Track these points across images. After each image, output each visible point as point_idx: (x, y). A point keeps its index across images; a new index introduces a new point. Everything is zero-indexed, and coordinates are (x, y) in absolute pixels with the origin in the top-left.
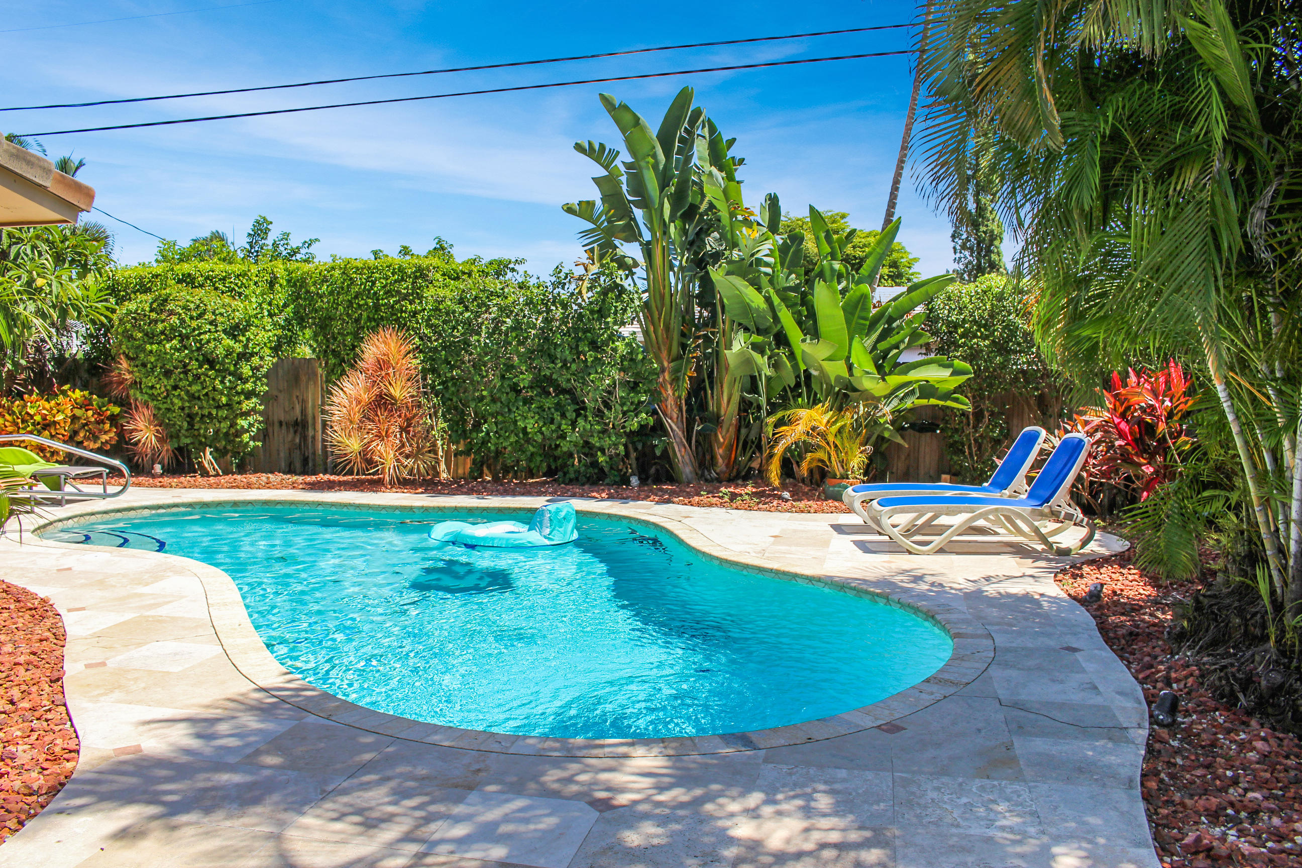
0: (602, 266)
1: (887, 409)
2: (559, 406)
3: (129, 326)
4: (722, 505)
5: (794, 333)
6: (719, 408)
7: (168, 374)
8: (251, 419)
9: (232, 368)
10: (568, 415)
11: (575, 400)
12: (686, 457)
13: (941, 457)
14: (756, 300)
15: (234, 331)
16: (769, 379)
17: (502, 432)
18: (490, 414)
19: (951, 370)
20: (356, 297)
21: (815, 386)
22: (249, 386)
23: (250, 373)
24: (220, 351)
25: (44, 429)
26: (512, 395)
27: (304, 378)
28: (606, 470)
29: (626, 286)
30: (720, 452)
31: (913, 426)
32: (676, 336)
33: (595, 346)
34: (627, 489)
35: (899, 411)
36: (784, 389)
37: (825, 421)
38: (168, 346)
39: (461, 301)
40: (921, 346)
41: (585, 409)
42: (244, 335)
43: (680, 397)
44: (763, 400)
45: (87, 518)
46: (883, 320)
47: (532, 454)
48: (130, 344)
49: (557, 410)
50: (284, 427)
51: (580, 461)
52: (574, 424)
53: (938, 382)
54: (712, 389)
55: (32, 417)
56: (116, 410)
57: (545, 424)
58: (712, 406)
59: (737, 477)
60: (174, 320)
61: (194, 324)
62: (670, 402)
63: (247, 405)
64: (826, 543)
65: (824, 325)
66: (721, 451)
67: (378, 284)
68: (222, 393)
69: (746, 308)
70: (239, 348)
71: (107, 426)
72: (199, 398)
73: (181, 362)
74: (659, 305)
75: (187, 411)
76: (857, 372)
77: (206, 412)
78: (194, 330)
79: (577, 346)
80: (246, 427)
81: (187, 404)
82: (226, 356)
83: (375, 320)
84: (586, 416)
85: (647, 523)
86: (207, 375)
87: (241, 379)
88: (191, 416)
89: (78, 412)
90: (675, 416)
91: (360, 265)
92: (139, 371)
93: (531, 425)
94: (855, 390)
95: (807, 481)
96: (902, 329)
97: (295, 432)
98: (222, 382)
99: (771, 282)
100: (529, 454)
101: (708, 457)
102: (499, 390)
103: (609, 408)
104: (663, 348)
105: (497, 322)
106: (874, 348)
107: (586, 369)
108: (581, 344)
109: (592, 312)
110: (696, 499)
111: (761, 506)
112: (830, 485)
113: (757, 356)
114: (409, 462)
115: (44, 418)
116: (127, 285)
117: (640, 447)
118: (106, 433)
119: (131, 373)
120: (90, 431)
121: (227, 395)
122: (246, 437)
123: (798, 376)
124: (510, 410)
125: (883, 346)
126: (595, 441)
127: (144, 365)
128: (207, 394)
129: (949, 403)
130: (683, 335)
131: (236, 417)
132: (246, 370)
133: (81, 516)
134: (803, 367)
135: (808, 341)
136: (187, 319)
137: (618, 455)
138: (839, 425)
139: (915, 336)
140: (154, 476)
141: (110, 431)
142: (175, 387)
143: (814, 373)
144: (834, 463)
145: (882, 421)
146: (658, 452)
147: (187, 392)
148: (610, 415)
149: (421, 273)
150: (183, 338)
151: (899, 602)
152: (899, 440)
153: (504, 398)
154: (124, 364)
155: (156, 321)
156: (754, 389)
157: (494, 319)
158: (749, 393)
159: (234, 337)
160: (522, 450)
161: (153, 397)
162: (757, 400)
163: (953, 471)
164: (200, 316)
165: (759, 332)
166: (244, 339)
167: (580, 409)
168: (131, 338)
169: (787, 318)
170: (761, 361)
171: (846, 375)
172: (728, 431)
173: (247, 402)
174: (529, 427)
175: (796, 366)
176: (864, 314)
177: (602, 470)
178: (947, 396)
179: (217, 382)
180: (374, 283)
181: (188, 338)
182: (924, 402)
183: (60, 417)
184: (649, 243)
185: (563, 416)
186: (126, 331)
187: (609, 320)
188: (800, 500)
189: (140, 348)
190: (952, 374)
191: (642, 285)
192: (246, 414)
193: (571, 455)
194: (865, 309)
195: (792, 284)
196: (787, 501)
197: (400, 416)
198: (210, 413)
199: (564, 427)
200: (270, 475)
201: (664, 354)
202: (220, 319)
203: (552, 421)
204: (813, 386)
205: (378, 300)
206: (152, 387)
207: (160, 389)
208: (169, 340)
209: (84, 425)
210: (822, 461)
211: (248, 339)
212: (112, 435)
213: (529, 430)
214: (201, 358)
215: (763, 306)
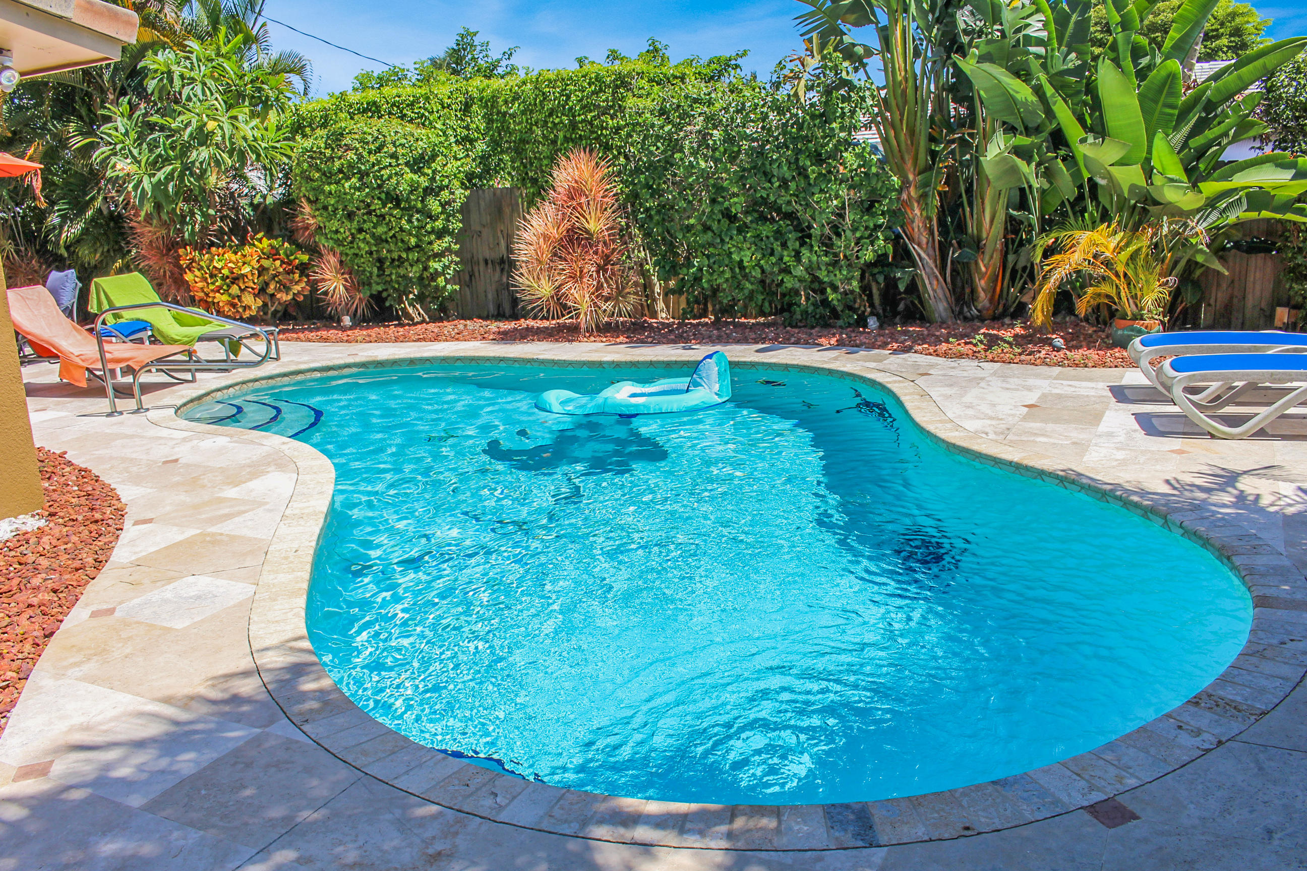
0: (824, 58)
1: (1200, 228)
2: (778, 234)
3: (305, 166)
4: (975, 355)
5: (1073, 131)
6: (979, 230)
7: (350, 216)
8: (445, 261)
9: (419, 205)
10: (789, 244)
11: (799, 228)
12: (939, 291)
13: (1278, 283)
14: (1023, 92)
15: (418, 164)
16: (1043, 192)
17: (716, 267)
18: (700, 245)
19: (1294, 171)
20: (551, 115)
21: (1104, 200)
22: (439, 224)
23: (440, 209)
24: (404, 187)
25: (233, 283)
26: (725, 222)
27: (507, 211)
28: (839, 309)
29: (856, 83)
30: (981, 284)
31: (1237, 246)
32: (923, 142)
33: (818, 159)
34: (864, 332)
35: (1218, 228)
36: (1062, 204)
37: (1112, 246)
38: (347, 185)
39: (663, 112)
40: (1255, 138)
41: (810, 236)
42: (429, 168)
43: (930, 219)
44: (1034, 218)
45: (251, 384)
46: (1199, 107)
47: (752, 292)
48: (309, 186)
49: (776, 239)
50: (490, 265)
51: (807, 299)
52: (797, 256)
53: (1274, 188)
54: (971, 204)
55: (220, 270)
56: (305, 258)
57: (764, 256)
58: (971, 228)
59: (1003, 315)
60: (351, 155)
61: (373, 159)
62: (918, 224)
63: (437, 247)
64: (1097, 418)
65: (1113, 119)
66: (983, 283)
67: (573, 98)
68: (410, 234)
69: (1010, 102)
70: (424, 182)
71: (297, 276)
72: (387, 241)
73: (363, 201)
74: (901, 104)
75: (375, 256)
76: (1158, 180)
77: (395, 255)
78: (373, 165)
79: (797, 160)
80: (440, 269)
81: (374, 248)
82: (411, 192)
83: (572, 140)
84: (812, 246)
85: (873, 383)
86: (391, 215)
87: (430, 217)
88: (381, 261)
89: (266, 263)
90: (924, 241)
91: (552, 77)
92: (321, 215)
93: (748, 256)
94: (1156, 203)
95: (1092, 319)
96: (1227, 117)
97: (502, 270)
98: (410, 221)
99: (1044, 66)
100: (746, 292)
101: (967, 291)
102: (709, 217)
103: (839, 235)
104: (907, 157)
105: (704, 136)
106: (1185, 145)
107: (808, 188)
108: (802, 158)
109: (813, 117)
110: (944, 346)
111: (1023, 357)
112: (1119, 329)
113: (1021, 164)
114: (608, 306)
115: (231, 271)
116: (313, 119)
117: (881, 279)
118: (297, 283)
119: (314, 217)
120: (279, 282)
121: (416, 236)
122: (441, 281)
123: (1081, 187)
124: (722, 241)
125: (1197, 142)
126: (822, 275)
127: (325, 208)
128: (394, 236)
129: (1290, 216)
130: (932, 139)
131: (428, 259)
132: (434, 206)
133: (244, 383)
134: (1086, 175)
135: (1091, 140)
136: (365, 154)
137: (852, 292)
138: (1131, 249)
139: (1243, 127)
140: (344, 329)
141: (299, 281)
142: (360, 230)
143: (1102, 182)
144: (1124, 299)
145: (1194, 241)
146: (902, 287)
147: (373, 235)
148: (840, 244)
149: (622, 82)
150: (363, 175)
151: (1181, 526)
152: (1217, 265)
153: (715, 226)
154: (307, 209)
155: (331, 158)
156: (1023, 205)
157: (700, 132)
158: (1018, 210)
159: (418, 171)
160: (739, 287)
161: (339, 243)
162: (1028, 219)
163: (1293, 302)
164: (379, 149)
165: (1028, 132)
166: (430, 172)
167: (804, 236)
168: (310, 179)
169: (1064, 113)
170: (1027, 170)
171: (1142, 182)
172: (992, 257)
173: (438, 242)
174: (746, 259)
175: (1076, 175)
176: (1171, 100)
177: (834, 311)
178: (1287, 206)
179: (404, 222)
180: (568, 97)
181: (368, 175)
182: (1253, 215)
183: (246, 270)
184: (885, 28)
185: (784, 245)
186: (303, 172)
187: (834, 125)
188: (1078, 347)
189: (318, 190)
190: (1294, 178)
191: (879, 79)
192: (438, 256)
193: (797, 293)
194: (1173, 93)
195: (1070, 66)
196: (1059, 349)
197: (596, 253)
198: (400, 257)
199: (786, 259)
200: (468, 322)
201: (909, 164)
202: (400, 151)
203: (772, 254)
204: (1101, 199)
205: (574, 116)
206: (337, 232)
207: (345, 233)
208: (348, 178)
209: (275, 276)
210: (1108, 296)
211: (434, 172)
212: (304, 285)
213: (746, 264)
214: (383, 196)
215: (1033, 99)
